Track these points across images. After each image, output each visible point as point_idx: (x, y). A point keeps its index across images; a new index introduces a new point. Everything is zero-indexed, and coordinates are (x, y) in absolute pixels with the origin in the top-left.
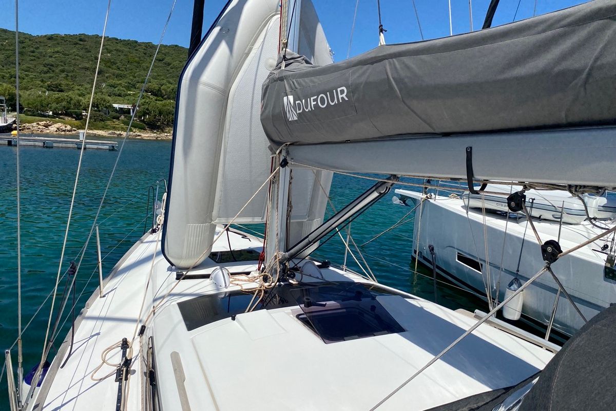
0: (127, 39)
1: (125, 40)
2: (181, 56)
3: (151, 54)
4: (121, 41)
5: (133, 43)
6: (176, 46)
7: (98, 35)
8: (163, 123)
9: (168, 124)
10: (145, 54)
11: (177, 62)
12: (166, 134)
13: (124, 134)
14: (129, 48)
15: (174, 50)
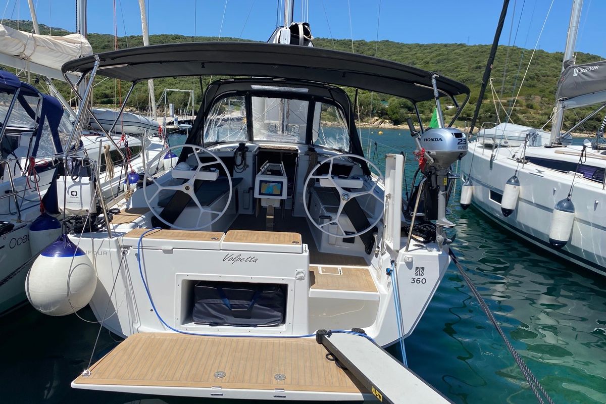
0: (343, 39)
1: (341, 40)
2: (390, 50)
3: (362, 51)
4: (338, 41)
5: (347, 42)
6: (387, 41)
7: (319, 38)
8: (363, 113)
9: (367, 114)
10: (357, 51)
11: (386, 57)
12: (364, 123)
13: (329, 123)
14: (345, 47)
15: (384, 45)
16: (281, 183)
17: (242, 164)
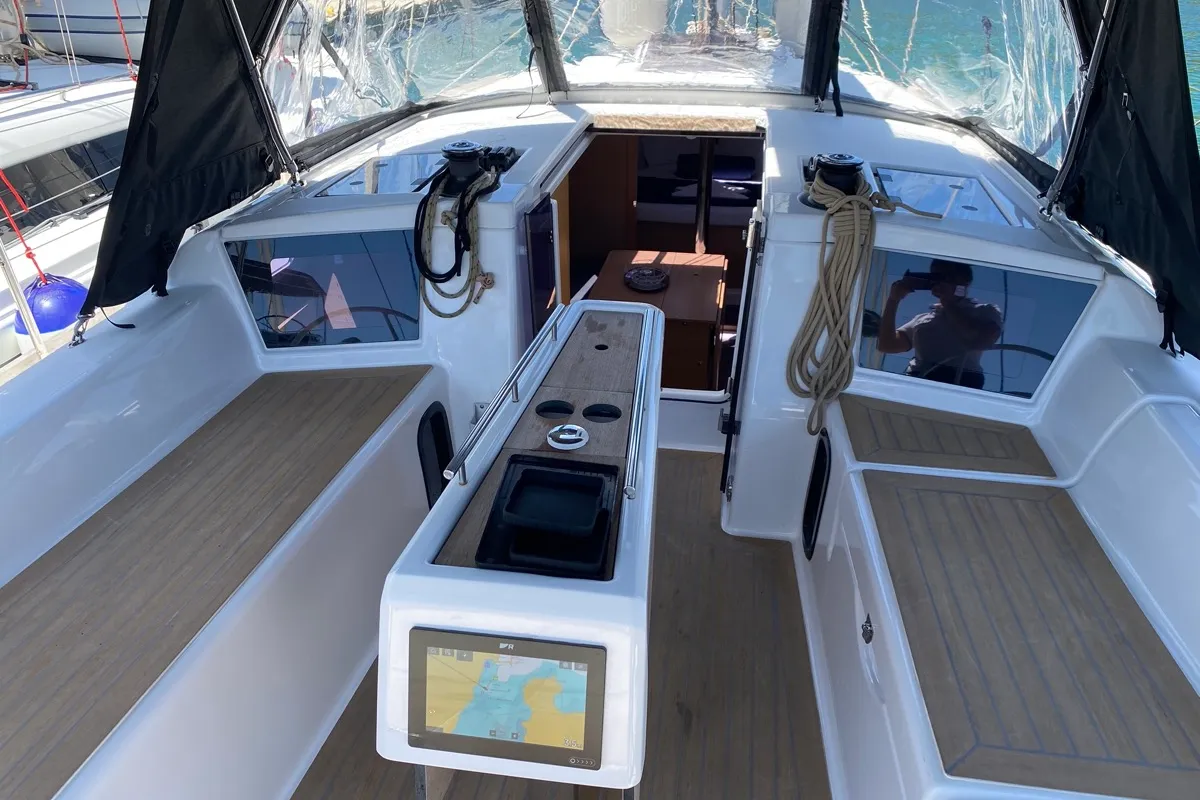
16: (593, 656)
17: (456, 270)
